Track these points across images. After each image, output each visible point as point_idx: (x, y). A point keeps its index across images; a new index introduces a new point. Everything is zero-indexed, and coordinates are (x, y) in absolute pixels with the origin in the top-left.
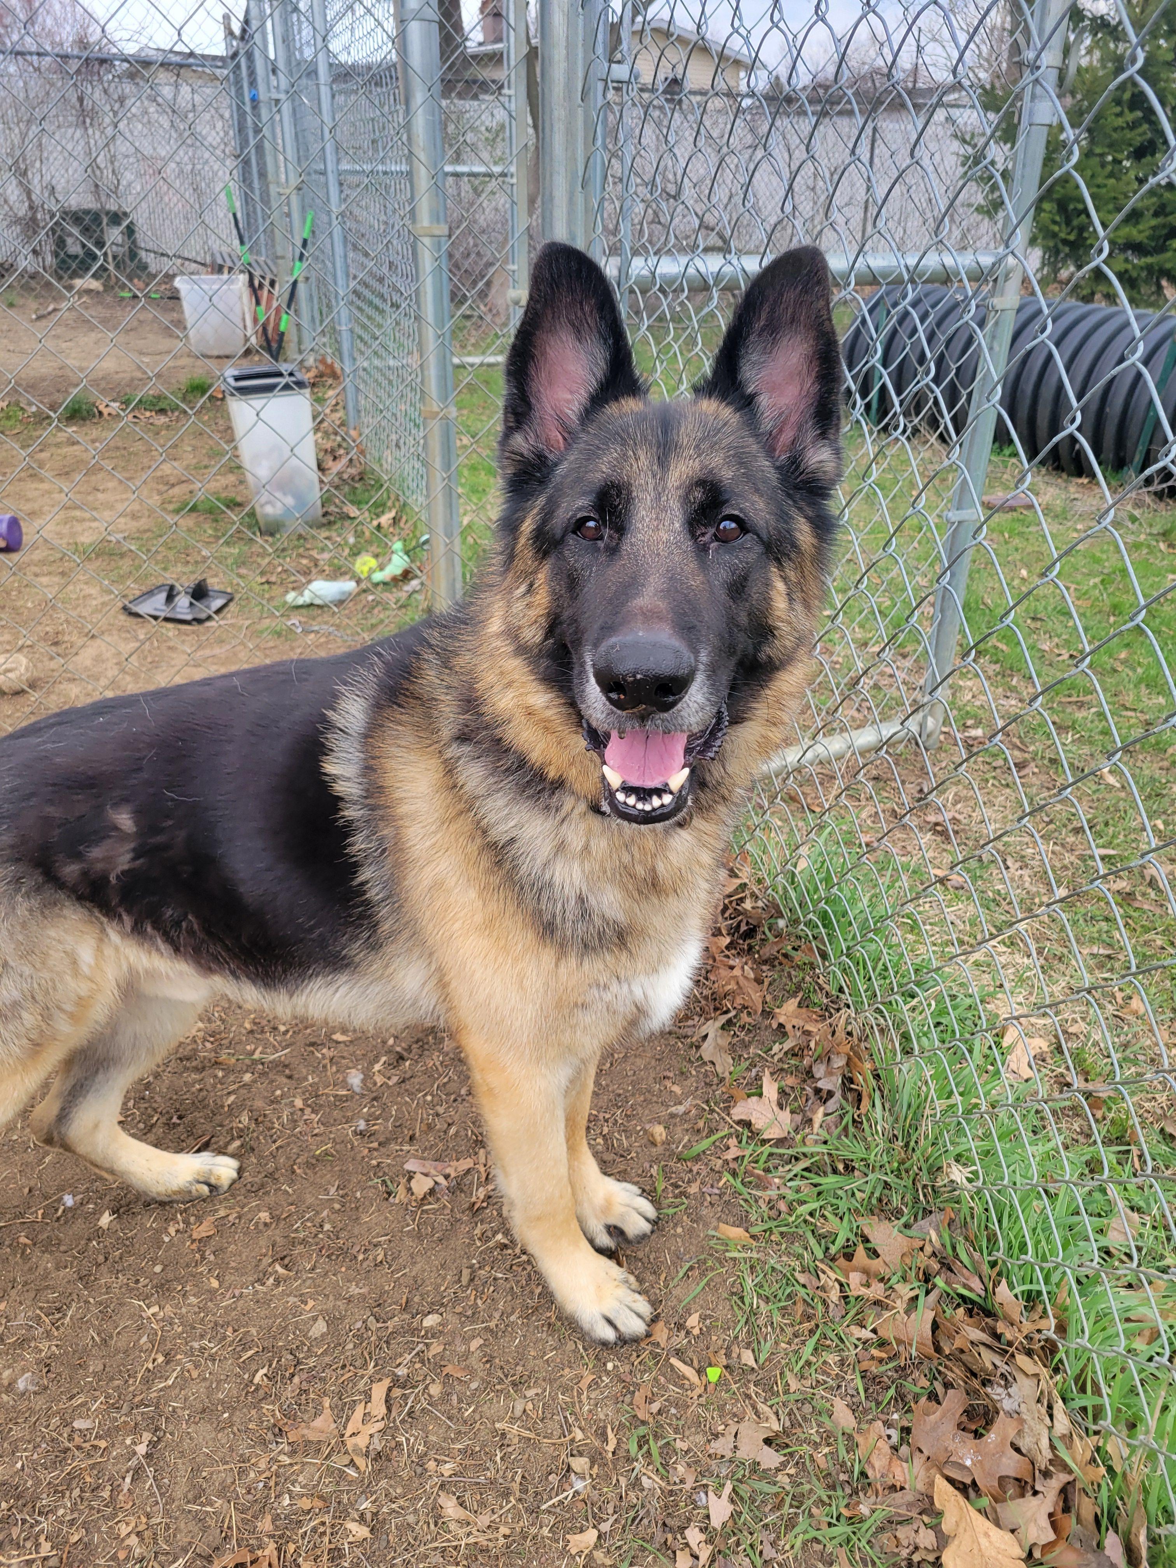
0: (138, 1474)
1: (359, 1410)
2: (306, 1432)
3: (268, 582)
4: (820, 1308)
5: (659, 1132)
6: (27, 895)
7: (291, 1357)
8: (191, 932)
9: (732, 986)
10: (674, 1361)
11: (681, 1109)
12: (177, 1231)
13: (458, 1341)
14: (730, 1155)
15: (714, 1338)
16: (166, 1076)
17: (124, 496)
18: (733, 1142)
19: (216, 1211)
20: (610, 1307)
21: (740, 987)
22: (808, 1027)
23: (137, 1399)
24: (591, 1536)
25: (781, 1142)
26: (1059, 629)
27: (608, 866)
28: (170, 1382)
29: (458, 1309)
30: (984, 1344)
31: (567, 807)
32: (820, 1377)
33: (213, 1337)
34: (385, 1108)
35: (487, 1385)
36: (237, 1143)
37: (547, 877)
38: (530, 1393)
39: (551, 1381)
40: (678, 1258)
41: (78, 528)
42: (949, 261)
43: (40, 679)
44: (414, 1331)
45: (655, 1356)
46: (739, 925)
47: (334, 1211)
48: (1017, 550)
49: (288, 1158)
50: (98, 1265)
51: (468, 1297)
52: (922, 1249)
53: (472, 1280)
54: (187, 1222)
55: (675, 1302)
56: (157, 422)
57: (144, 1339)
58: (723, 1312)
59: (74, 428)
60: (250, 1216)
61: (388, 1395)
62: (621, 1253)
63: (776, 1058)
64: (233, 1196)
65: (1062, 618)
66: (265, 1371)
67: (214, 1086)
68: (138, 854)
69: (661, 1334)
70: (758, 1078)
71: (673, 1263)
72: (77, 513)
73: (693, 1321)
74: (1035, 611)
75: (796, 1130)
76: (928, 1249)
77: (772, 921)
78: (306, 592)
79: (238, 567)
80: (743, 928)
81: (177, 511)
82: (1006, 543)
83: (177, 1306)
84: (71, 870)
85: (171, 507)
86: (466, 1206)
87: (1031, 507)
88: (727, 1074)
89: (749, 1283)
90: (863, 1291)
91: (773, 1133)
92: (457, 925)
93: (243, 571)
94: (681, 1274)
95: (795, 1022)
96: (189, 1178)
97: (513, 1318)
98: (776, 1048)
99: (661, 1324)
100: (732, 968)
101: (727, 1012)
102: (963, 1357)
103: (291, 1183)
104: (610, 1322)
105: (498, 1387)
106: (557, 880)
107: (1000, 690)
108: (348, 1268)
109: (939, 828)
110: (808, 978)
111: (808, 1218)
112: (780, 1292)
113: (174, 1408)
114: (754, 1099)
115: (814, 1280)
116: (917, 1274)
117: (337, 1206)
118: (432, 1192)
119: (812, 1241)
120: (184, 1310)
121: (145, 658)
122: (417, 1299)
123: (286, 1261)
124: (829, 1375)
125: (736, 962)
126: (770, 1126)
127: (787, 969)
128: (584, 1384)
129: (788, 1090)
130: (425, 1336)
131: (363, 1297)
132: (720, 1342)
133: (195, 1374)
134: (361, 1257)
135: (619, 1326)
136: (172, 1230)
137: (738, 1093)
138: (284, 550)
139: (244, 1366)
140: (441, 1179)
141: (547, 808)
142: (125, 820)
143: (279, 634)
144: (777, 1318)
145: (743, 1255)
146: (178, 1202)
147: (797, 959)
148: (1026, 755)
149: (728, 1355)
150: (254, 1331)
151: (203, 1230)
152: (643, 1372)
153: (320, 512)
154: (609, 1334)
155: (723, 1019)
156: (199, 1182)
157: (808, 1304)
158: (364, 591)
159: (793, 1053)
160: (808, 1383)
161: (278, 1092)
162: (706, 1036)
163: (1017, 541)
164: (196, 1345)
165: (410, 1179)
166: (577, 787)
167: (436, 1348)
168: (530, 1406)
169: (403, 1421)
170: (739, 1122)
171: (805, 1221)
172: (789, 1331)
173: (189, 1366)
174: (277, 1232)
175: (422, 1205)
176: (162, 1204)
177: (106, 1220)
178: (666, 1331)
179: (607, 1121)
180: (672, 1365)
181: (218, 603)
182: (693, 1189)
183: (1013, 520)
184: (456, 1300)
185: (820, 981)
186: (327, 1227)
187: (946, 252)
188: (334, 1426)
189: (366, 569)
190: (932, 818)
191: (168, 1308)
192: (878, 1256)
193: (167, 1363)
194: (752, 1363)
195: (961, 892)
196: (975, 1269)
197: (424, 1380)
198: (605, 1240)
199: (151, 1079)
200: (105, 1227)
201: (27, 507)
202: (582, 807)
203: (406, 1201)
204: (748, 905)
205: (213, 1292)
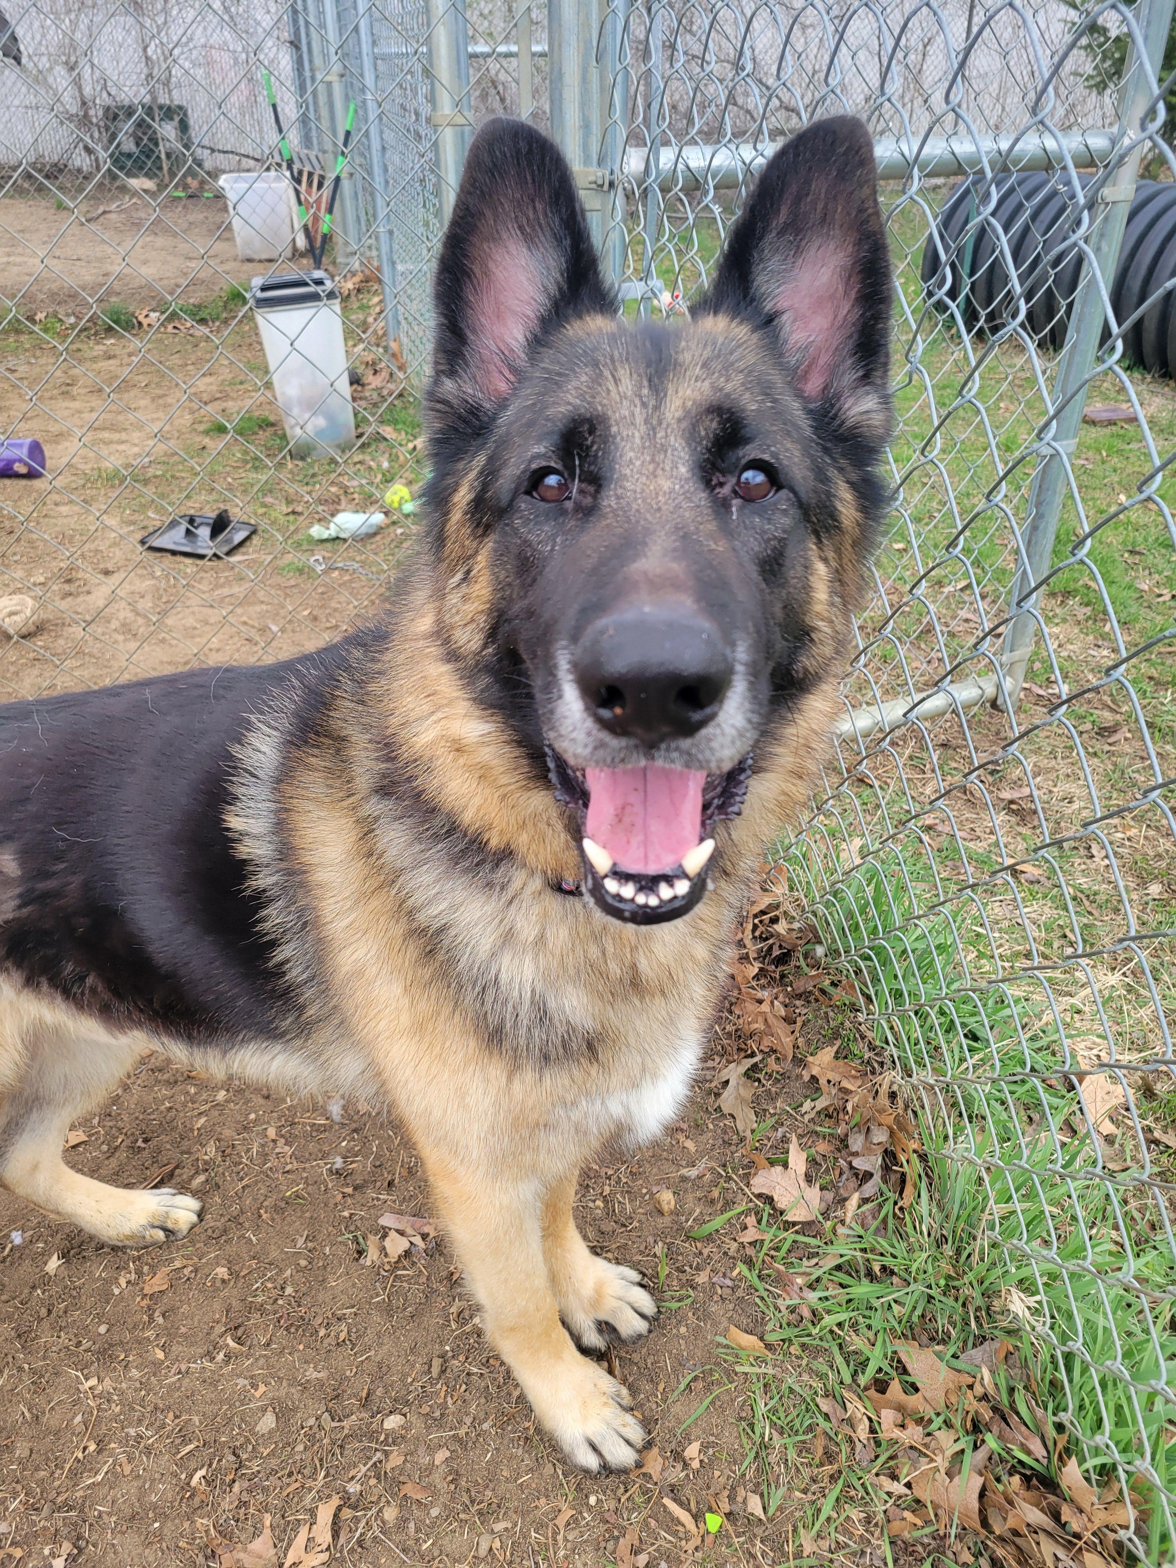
1: (303, 1534)
2: (241, 1555)
3: (294, 512)
4: (845, 1448)
5: (667, 1198)
7: (233, 1458)
9: (759, 1026)
10: (667, 1501)
11: (693, 1173)
12: (128, 1282)
13: (422, 1450)
14: (748, 1237)
15: (717, 1473)
16: (135, 1089)
17: (155, 416)
18: (751, 1220)
19: (172, 1260)
20: (596, 1428)
21: (769, 1026)
22: (845, 1084)
23: (60, 1499)
25: (807, 1227)
26: (1161, 563)
27: (570, 961)
28: (99, 1478)
29: (425, 1409)
30: (1045, 1530)
31: (516, 884)
32: (841, 1538)
33: (151, 1424)
34: (365, 1142)
35: (450, 1514)
36: (201, 1178)
37: (493, 972)
38: (499, 1527)
39: (524, 1514)
40: (679, 1364)
41: (105, 451)
42: (1050, 144)
43: (49, 621)
44: (372, 1436)
45: (645, 1492)
46: (771, 948)
47: (300, 1270)
48: (1115, 471)
49: (255, 1200)
50: (40, 1320)
51: (437, 1393)
52: (971, 1387)
53: (443, 1371)
54: (139, 1273)
55: (672, 1424)
56: (198, 334)
57: (79, 1418)
58: (729, 1438)
59: (112, 341)
60: (206, 1271)
61: (336, 1516)
62: (614, 1353)
63: (807, 1117)
64: (192, 1242)
65: (1163, 551)
66: (203, 1472)
67: (184, 1105)
68: (26, 900)
69: (654, 1464)
70: (785, 1140)
71: (674, 1370)
72: (106, 435)
73: (692, 1451)
74: (1134, 543)
75: (825, 1214)
76: (979, 1390)
77: (808, 947)
78: (332, 526)
79: (265, 495)
80: (776, 952)
81: (207, 432)
82: (1103, 462)
83: (116, 1380)
85: (202, 428)
86: (444, 1274)
87: (1134, 420)
88: (748, 1133)
89: (761, 1409)
90: (897, 1433)
91: (796, 1215)
92: (382, 1024)
93: (269, 500)
94: (682, 1387)
95: (831, 1075)
96: (143, 1221)
97: (485, 1426)
98: (807, 1105)
99: (655, 1450)
100: (760, 1002)
101: (753, 1055)
102: (1018, 1540)
103: (257, 1229)
104: (594, 1448)
105: (462, 1516)
106: (504, 977)
107: (1091, 637)
108: (307, 1347)
109: (1014, 807)
110: (847, 1024)
111: (836, 1329)
112: (797, 1422)
113: (100, 1512)
114: (779, 1169)
115: (839, 1409)
116: (964, 1420)
117: (303, 1263)
118: (407, 1254)
119: (839, 1360)
120: (124, 1385)
121: (160, 598)
122: (379, 1392)
123: (240, 1332)
124: (851, 1535)
125: (765, 994)
126: (795, 1205)
127: (824, 1009)
128: (561, 1521)
129: (819, 1159)
130: (386, 1442)
131: (321, 1383)
132: (722, 1480)
133: (127, 1469)
134: (322, 1332)
135: (604, 1453)
136: (123, 1282)
137: (760, 1159)
138: (314, 475)
139: (181, 1464)
140: (418, 1240)
141: (489, 885)
142: (7, 862)
143: (301, 571)
144: (792, 1454)
145: (756, 1370)
146: (131, 1248)
147: (836, 998)
148: (1118, 717)
149: (732, 1498)
150: (196, 1419)
151: (157, 1283)
152: (631, 1511)
153: (354, 433)
154: (591, 1462)
155: (749, 1063)
156: (154, 1227)
157: (831, 1438)
158: (394, 523)
159: (828, 1114)
160: (825, 1544)
161: (252, 1116)
162: (727, 1082)
163: (1115, 460)
164: (132, 1432)
165: (384, 1236)
166: (531, 859)
167: (395, 1460)
168: (497, 1544)
169: (352, 1551)
170: (759, 1196)
171: (831, 1332)
172: (806, 1472)
173: (123, 1458)
174: (235, 1292)
175: (397, 1268)
176: (115, 1249)
177: (53, 1264)
178: (660, 1460)
179: (609, 1178)
180: (664, 1506)
181: (239, 537)
182: (702, 1278)
183: (1112, 436)
184: (424, 1396)
185: (863, 1028)
186: (289, 1290)
187: (1047, 133)
188: (273, 1551)
189: (396, 499)
190: (1007, 795)
191: (107, 1382)
192: (917, 1390)
193: (99, 1452)
194: (759, 1512)
195: (1036, 887)
196: (1038, 1427)
197: (377, 1502)
198: (593, 1340)
199: (120, 1091)
200: (52, 1273)
201: (54, 428)
202: (537, 883)
203: (378, 1263)
204: (781, 928)
205: (157, 1365)
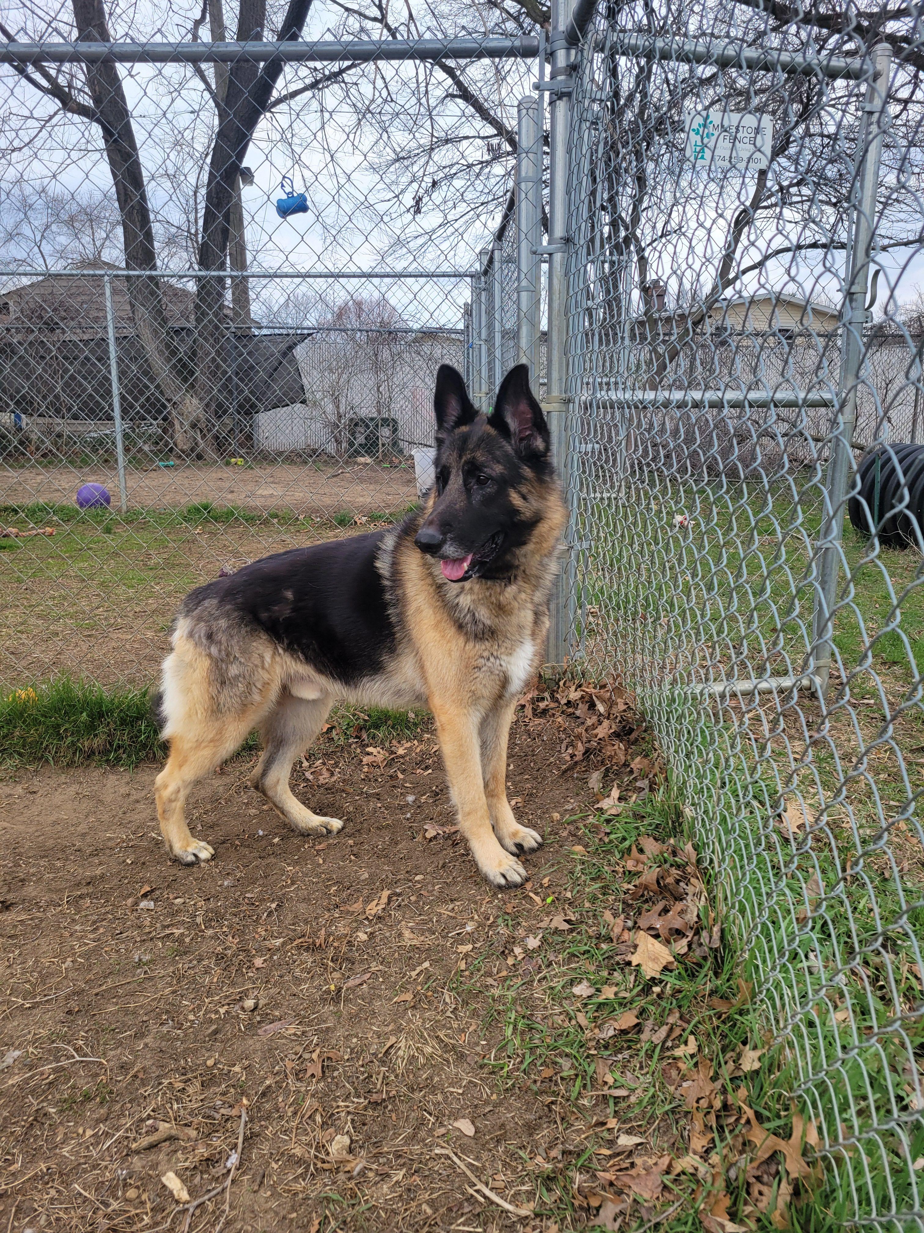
0: (270, 914)
1: (375, 902)
2: (349, 908)
4: (612, 878)
5: (556, 815)
6: (246, 626)
7: (349, 884)
8: (314, 650)
9: (612, 753)
10: (531, 894)
11: (571, 807)
12: (309, 847)
13: (430, 885)
14: (588, 822)
18: (591, 817)
19: (329, 840)
20: (504, 868)
21: (616, 754)
24: (470, 947)
28: (292, 889)
29: (434, 875)
32: (602, 904)
33: (315, 877)
34: (422, 811)
35: (438, 899)
38: (458, 903)
39: (469, 900)
40: (548, 861)
44: (409, 880)
45: (522, 892)
46: (624, 728)
49: (368, 825)
50: (269, 855)
51: (440, 872)
53: (444, 866)
54: (314, 844)
55: (540, 876)
57: (284, 877)
58: (563, 880)
60: (344, 843)
61: (389, 896)
63: (625, 784)
66: (336, 888)
67: (340, 799)
68: (294, 610)
69: (528, 884)
71: (545, 862)
73: (546, 881)
77: (640, 723)
84: (264, 615)
86: (451, 844)
89: (579, 868)
90: (633, 868)
91: (611, 813)
94: (547, 866)
95: (638, 766)
96: (318, 824)
97: (459, 879)
100: (614, 745)
101: (606, 765)
103: (368, 835)
104: (504, 876)
105: (443, 900)
110: (649, 746)
112: (593, 872)
113: (291, 897)
114: (607, 798)
115: (613, 869)
118: (435, 837)
120: (304, 869)
122: (414, 871)
125: (616, 742)
126: (611, 809)
127: (641, 744)
128: (485, 902)
130: (414, 883)
133: (304, 888)
135: (509, 879)
136: (306, 846)
137: (601, 798)
140: (441, 832)
142: (289, 595)
145: (580, 857)
147: (647, 738)
149: (559, 894)
151: (321, 847)
152: (515, 899)
154: (503, 881)
156: (322, 826)
164: (307, 879)
165: (426, 831)
167: (418, 886)
168: (456, 907)
169: (394, 907)
173: (302, 885)
174: (356, 848)
175: (429, 842)
176: (303, 835)
178: (531, 883)
180: (529, 896)
182: (564, 834)
184: (434, 872)
185: (655, 746)
188: (362, 906)
191: (297, 868)
192: (644, 853)
193: (292, 884)
194: (570, 897)
197: (409, 894)
198: (514, 849)
200: (275, 842)
203: (421, 841)
205: (318, 864)
